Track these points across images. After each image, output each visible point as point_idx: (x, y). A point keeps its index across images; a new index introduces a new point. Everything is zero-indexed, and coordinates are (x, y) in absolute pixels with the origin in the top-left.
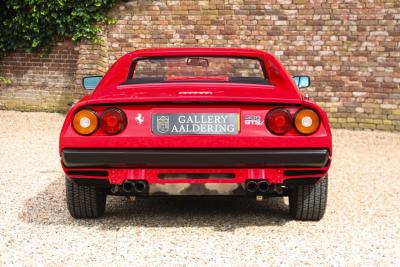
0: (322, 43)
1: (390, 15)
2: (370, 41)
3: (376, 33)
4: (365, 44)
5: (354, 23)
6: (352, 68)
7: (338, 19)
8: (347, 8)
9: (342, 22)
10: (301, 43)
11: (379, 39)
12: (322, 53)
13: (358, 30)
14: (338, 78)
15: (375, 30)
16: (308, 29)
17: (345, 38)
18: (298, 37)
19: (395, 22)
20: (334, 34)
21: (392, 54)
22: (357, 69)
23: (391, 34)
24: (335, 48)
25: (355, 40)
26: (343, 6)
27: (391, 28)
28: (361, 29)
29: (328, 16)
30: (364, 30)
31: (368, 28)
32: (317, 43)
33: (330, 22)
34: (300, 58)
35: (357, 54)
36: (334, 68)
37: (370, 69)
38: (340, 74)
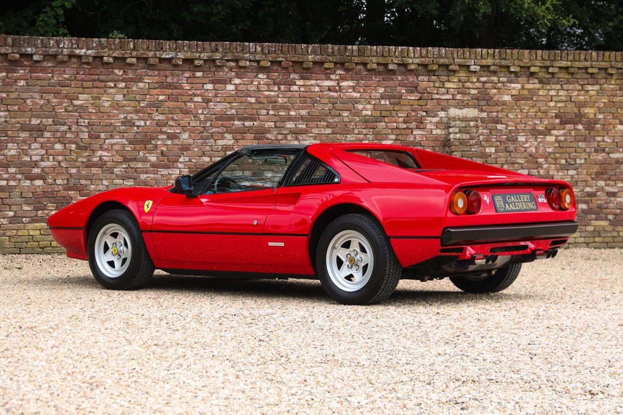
0: (43, 152)
1: (129, 121)
2: (106, 150)
3: (114, 141)
4: (99, 153)
5: (86, 130)
6: (83, 182)
7: (64, 124)
8: (76, 111)
9: (70, 129)
10: (13, 152)
11: (117, 147)
12: (43, 164)
13: (89, 137)
14: (65, 193)
15: (112, 137)
16: (24, 135)
17: (73, 146)
18: (10, 145)
19: (135, 128)
20: (60, 142)
21: (132, 165)
22: (89, 182)
23: (131, 143)
24: (60, 158)
25: (86, 149)
26: (71, 109)
27: (131, 136)
28: (94, 136)
29: (50, 120)
30: (98, 137)
31: (103, 135)
32: (36, 151)
33: (53, 128)
34: (12, 170)
35: (89, 165)
36: (59, 182)
37: (105, 182)
38: (68, 188)
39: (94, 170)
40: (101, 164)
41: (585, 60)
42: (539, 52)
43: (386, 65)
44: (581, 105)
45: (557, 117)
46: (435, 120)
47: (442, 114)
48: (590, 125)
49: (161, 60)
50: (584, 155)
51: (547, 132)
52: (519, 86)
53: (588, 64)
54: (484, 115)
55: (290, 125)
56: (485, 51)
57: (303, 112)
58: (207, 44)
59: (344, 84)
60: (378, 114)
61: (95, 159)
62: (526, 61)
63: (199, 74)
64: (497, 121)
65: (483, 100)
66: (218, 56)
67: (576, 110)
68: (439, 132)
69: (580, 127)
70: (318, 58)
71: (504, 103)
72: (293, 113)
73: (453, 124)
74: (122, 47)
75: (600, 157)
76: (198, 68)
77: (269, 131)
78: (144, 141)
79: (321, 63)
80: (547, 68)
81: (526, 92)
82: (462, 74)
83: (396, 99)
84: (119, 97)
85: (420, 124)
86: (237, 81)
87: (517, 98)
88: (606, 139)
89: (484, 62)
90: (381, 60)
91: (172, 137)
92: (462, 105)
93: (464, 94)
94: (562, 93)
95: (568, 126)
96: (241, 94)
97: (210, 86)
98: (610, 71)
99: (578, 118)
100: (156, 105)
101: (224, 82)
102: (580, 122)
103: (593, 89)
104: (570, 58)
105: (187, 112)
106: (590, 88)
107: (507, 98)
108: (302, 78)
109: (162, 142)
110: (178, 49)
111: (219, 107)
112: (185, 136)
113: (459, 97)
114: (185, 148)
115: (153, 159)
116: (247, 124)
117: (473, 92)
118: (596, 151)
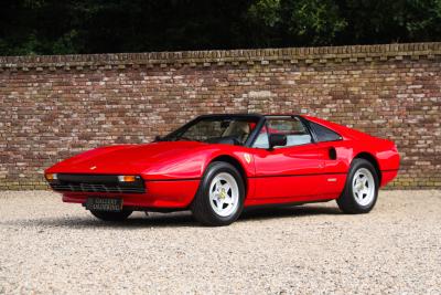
39: (22, 139)
40: (26, 134)
41: (347, 52)
42: (312, 49)
43: (202, 63)
44: (347, 85)
45: (330, 95)
46: (240, 100)
47: (245, 95)
48: (356, 99)
49: (58, 68)
50: (352, 122)
51: (323, 105)
52: (300, 74)
53: (349, 55)
54: (275, 95)
55: (141, 106)
56: (271, 50)
57: (150, 98)
58: (84, 56)
59: (176, 77)
60: (200, 97)
61: (22, 132)
62: (302, 56)
63: (82, 75)
64: (285, 99)
65: (274, 84)
66: (91, 63)
67: (344, 89)
68: (243, 108)
69: (348, 101)
70: (155, 61)
71: (290, 86)
72: (143, 98)
73: (251, 102)
74: (32, 60)
75: (365, 123)
76: (80, 72)
77: (127, 110)
78: (50, 119)
79: (159, 65)
80: (318, 59)
81: (305, 78)
82: (257, 67)
83: (212, 87)
84: (35, 92)
85: (230, 103)
86: (106, 79)
87: (299, 82)
88: (369, 110)
89: (271, 58)
90: (198, 60)
91: (67, 116)
92: (259, 89)
93: (260, 81)
94: (332, 77)
95: (338, 101)
96: (109, 87)
97: (89, 83)
98: (367, 60)
99: (346, 95)
100: (57, 96)
101: (98, 80)
102: (348, 98)
103: (356, 74)
104: (336, 51)
105: (76, 100)
106: (353, 72)
107: (291, 83)
108: (148, 75)
109: (61, 120)
110: (66, 60)
111: (96, 96)
112: (75, 115)
113: (256, 83)
114: (75, 123)
115: (57, 130)
116: (114, 106)
117: (266, 79)
118: (362, 119)
